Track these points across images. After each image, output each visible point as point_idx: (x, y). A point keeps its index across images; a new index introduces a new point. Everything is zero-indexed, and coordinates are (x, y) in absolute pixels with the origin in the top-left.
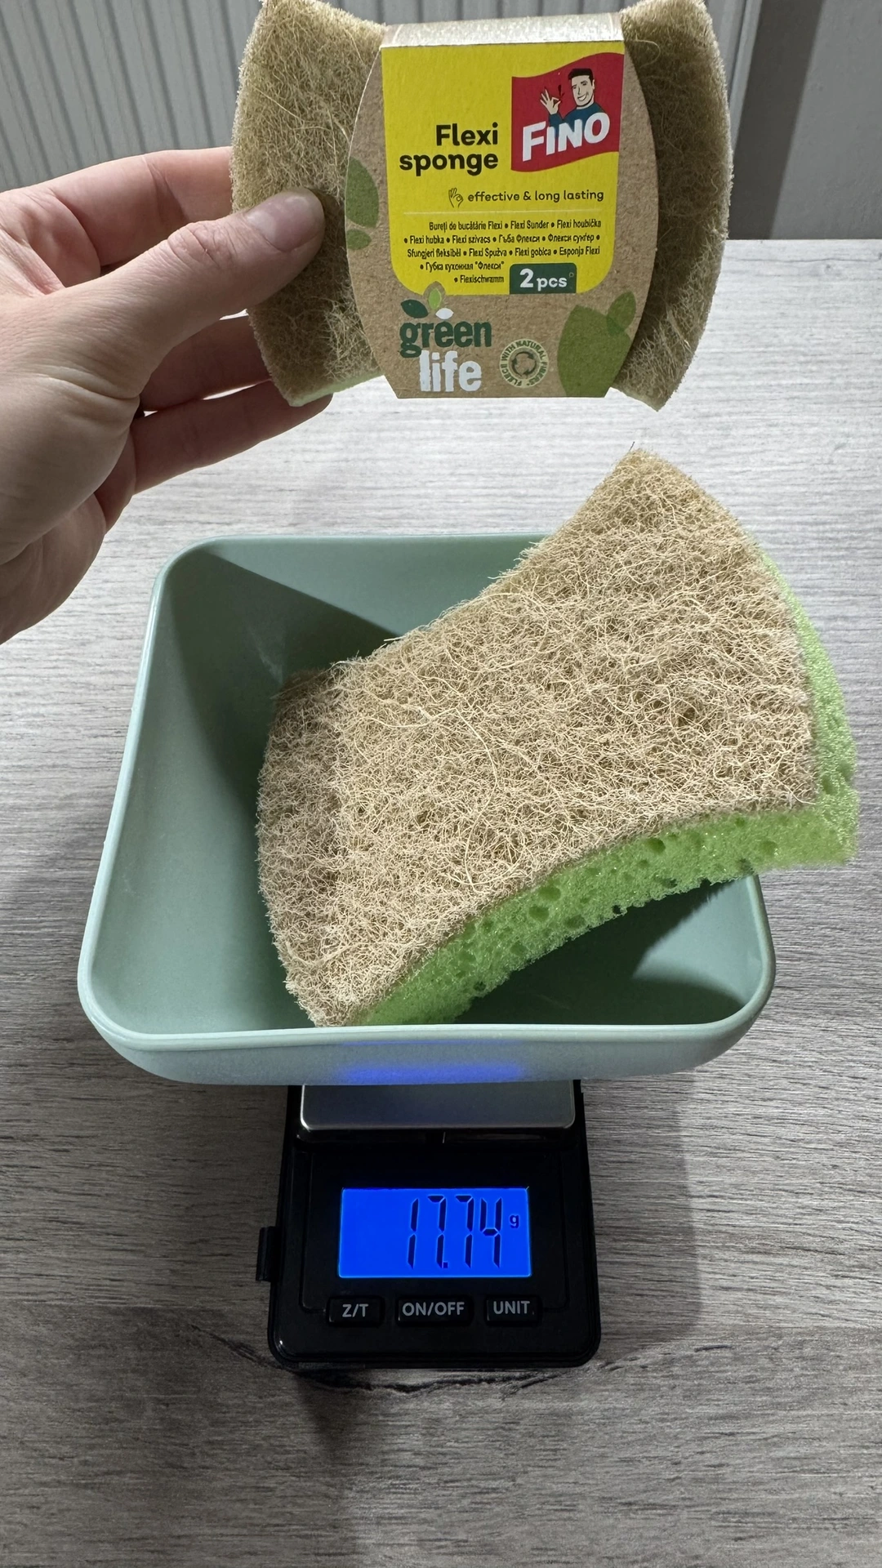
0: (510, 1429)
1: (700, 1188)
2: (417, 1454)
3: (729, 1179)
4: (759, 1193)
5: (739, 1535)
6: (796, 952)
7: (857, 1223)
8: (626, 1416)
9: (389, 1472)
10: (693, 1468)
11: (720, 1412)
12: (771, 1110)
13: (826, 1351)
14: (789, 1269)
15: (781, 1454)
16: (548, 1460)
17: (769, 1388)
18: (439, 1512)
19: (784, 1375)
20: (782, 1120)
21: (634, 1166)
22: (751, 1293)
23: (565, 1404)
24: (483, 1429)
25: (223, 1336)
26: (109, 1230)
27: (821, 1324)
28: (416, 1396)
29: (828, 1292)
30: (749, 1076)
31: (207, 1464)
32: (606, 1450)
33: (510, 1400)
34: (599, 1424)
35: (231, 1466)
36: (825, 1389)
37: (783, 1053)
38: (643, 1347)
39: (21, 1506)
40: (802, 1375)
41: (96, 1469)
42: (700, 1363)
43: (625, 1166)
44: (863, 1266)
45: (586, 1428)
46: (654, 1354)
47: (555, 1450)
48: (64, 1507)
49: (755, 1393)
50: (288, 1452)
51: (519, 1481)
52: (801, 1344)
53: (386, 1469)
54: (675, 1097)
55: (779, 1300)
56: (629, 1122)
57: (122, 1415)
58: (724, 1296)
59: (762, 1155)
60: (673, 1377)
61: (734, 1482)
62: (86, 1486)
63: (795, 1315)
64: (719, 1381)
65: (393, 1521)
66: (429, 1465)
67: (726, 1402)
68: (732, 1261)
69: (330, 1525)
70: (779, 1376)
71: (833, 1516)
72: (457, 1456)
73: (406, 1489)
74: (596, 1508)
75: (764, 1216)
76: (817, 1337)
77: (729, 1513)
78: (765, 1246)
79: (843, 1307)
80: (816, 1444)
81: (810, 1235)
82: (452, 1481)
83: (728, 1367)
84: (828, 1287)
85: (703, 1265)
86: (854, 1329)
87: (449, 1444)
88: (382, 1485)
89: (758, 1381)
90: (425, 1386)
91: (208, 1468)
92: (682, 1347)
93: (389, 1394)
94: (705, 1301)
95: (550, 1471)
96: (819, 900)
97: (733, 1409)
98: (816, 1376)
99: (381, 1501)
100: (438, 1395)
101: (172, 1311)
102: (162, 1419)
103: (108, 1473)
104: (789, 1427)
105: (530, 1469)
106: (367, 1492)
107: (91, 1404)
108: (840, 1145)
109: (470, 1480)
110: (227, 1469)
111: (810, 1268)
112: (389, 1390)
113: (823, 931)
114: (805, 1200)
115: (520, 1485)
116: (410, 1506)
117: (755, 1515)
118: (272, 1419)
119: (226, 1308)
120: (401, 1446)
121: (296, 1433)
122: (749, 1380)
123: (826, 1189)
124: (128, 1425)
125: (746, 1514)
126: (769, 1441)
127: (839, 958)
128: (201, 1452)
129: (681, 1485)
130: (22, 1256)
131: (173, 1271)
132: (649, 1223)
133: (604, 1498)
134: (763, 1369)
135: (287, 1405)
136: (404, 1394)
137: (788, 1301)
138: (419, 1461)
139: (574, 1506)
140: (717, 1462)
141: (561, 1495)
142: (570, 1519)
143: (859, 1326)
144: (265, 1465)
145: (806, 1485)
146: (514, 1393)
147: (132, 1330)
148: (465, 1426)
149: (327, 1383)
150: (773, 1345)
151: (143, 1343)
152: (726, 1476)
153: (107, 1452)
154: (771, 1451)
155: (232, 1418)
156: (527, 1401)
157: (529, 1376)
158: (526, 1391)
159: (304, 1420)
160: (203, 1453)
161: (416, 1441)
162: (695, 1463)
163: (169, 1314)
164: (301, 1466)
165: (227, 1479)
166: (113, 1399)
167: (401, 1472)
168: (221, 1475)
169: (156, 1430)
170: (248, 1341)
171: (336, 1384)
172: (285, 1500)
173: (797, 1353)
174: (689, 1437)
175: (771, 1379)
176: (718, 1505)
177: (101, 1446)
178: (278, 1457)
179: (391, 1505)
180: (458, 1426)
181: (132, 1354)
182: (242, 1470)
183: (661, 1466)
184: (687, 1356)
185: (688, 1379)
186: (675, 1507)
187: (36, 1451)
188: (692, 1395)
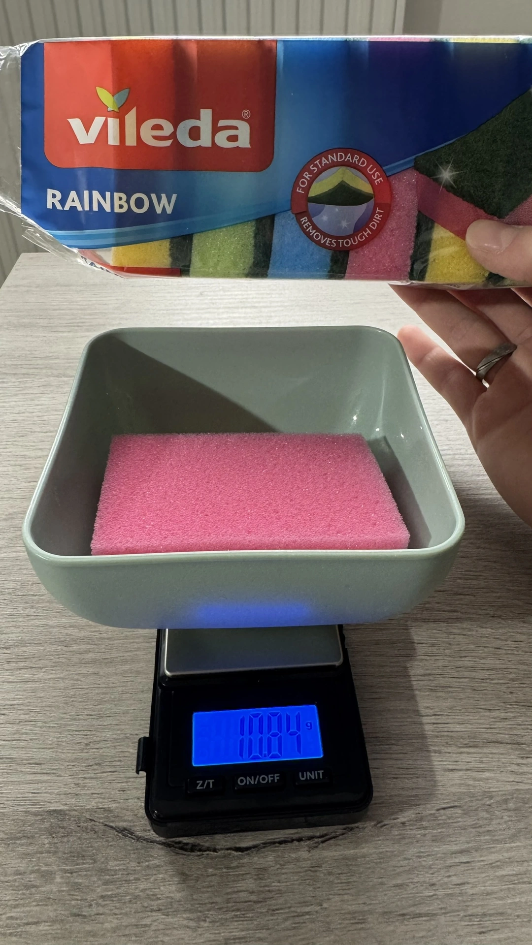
0: (316, 871)
1: (427, 711)
2: (252, 893)
3: (445, 704)
5: (481, 930)
8: (395, 856)
9: (232, 906)
10: (444, 887)
11: (459, 848)
12: (466, 663)
13: (521, 804)
14: (491, 756)
15: (504, 873)
16: (343, 890)
17: (488, 831)
18: (269, 932)
19: (498, 821)
20: (473, 669)
21: (383, 700)
22: (469, 772)
23: (352, 851)
24: (297, 872)
25: (111, 824)
26: (32, 761)
27: (517, 787)
28: (249, 854)
29: (519, 767)
31: (101, 912)
33: (313, 852)
34: (376, 863)
35: (117, 911)
36: (526, 828)
38: (401, 811)
40: (509, 821)
41: (18, 922)
42: (440, 818)
43: (376, 701)
45: (368, 866)
46: (407, 815)
47: (349, 882)
49: (480, 834)
50: (159, 899)
51: (325, 905)
52: (506, 801)
53: (230, 905)
54: (405, 659)
55: (487, 774)
56: (377, 675)
57: (38, 883)
58: (451, 775)
59: (464, 689)
61: (473, 894)
62: (11, 934)
63: (499, 784)
64: (455, 828)
65: (237, 941)
66: (260, 900)
67: (461, 842)
68: (454, 753)
70: (494, 822)
72: (279, 891)
73: (245, 917)
74: (380, 920)
75: (471, 724)
76: (515, 795)
77: (472, 915)
78: (474, 742)
81: (502, 734)
82: (277, 910)
83: (459, 819)
84: (518, 765)
85: (435, 757)
87: (273, 884)
88: (228, 916)
89: (480, 826)
90: (255, 847)
91: (101, 914)
92: (429, 809)
93: (230, 854)
94: (439, 778)
95: (346, 897)
97: (468, 845)
98: (519, 821)
99: (228, 928)
100: (263, 852)
101: (74, 810)
102: (67, 883)
103: (28, 924)
104: (506, 855)
105: (331, 896)
106: (217, 922)
107: (16, 878)
108: (513, 680)
109: (290, 907)
110: (116, 914)
111: (505, 754)
112: (229, 851)
115: (326, 908)
116: (248, 929)
117: (491, 915)
118: (147, 877)
119: (113, 806)
120: (240, 889)
121: (165, 885)
122: (474, 826)
123: (508, 706)
124: (43, 889)
125: (484, 915)
126: (494, 865)
128: (97, 904)
129: (437, 899)
131: (76, 784)
133: (387, 912)
134: (486, 819)
135: (158, 866)
136: (240, 853)
137: (493, 775)
138: (253, 898)
139: (365, 919)
140: (459, 882)
141: (355, 913)
142: (362, 929)
144: (144, 909)
145: (523, 892)
146: (316, 847)
147: (47, 825)
148: (284, 871)
149: (186, 850)
150: (488, 803)
151: (55, 833)
152: (468, 890)
153: (28, 909)
154: (495, 872)
155: (118, 878)
156: (325, 852)
157: (326, 835)
158: (324, 845)
159: (170, 876)
160: (98, 904)
161: (250, 884)
162: (446, 883)
163: (73, 813)
164: (168, 909)
165: (115, 921)
166: (32, 872)
167: (241, 906)
168: (110, 918)
169: (63, 891)
170: (130, 826)
171: (192, 850)
172: (158, 932)
173: (504, 807)
174: (439, 867)
175: (489, 825)
176: (465, 910)
177: (23, 905)
178: (152, 903)
179: (235, 930)
180: (279, 871)
181: (46, 841)
182: (126, 914)
183: (422, 888)
184: (431, 814)
185: (434, 829)
186: (436, 914)
188: (438, 839)
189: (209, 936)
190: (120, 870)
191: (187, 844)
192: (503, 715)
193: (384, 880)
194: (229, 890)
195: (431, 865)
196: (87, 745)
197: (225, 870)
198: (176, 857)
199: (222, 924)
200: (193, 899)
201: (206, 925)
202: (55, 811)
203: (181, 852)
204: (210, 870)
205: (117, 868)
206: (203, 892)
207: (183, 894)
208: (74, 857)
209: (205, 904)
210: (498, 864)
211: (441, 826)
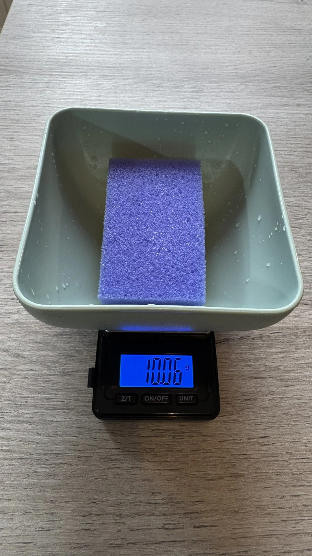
5: (286, 385)
8: (248, 352)
10: (271, 367)
11: (279, 351)
14: (300, 310)
15: (300, 362)
17: (295, 344)
19: (300, 340)
38: (252, 333)
39: (43, 381)
40: (305, 340)
41: (68, 370)
42: (271, 337)
45: (235, 356)
46: (256, 335)
48: (58, 381)
49: (290, 345)
52: (305, 331)
55: (297, 319)
57: (75, 354)
60: (264, 341)
61: (284, 370)
62: (65, 375)
63: (303, 323)
64: (278, 342)
67: (281, 348)
70: (298, 340)
74: (239, 379)
76: (310, 329)
77: (283, 379)
81: (306, 300)
83: (281, 338)
89: (291, 342)
92: (266, 333)
97: (284, 350)
103: (73, 371)
104: (302, 355)
107: (64, 352)
111: (307, 310)
117: (291, 379)
122: (288, 342)
124: (78, 357)
125: (289, 379)
129: (268, 371)
133: (243, 376)
134: (294, 339)
137: (300, 319)
140: (278, 365)
141: (228, 375)
145: (308, 371)
150: (296, 332)
151: (81, 333)
152: (282, 369)
153: (72, 365)
154: (295, 362)
162: (272, 365)
166: (72, 350)
169: (88, 359)
174: (269, 358)
175: (295, 342)
177: (69, 364)
181: (78, 337)
183: (260, 367)
184: (267, 335)
185: (268, 342)
186: (266, 378)
187: (46, 365)
188: (270, 346)
192: (308, 291)
193: (242, 363)
208: (92, 344)
210: (298, 358)
211: (272, 340)
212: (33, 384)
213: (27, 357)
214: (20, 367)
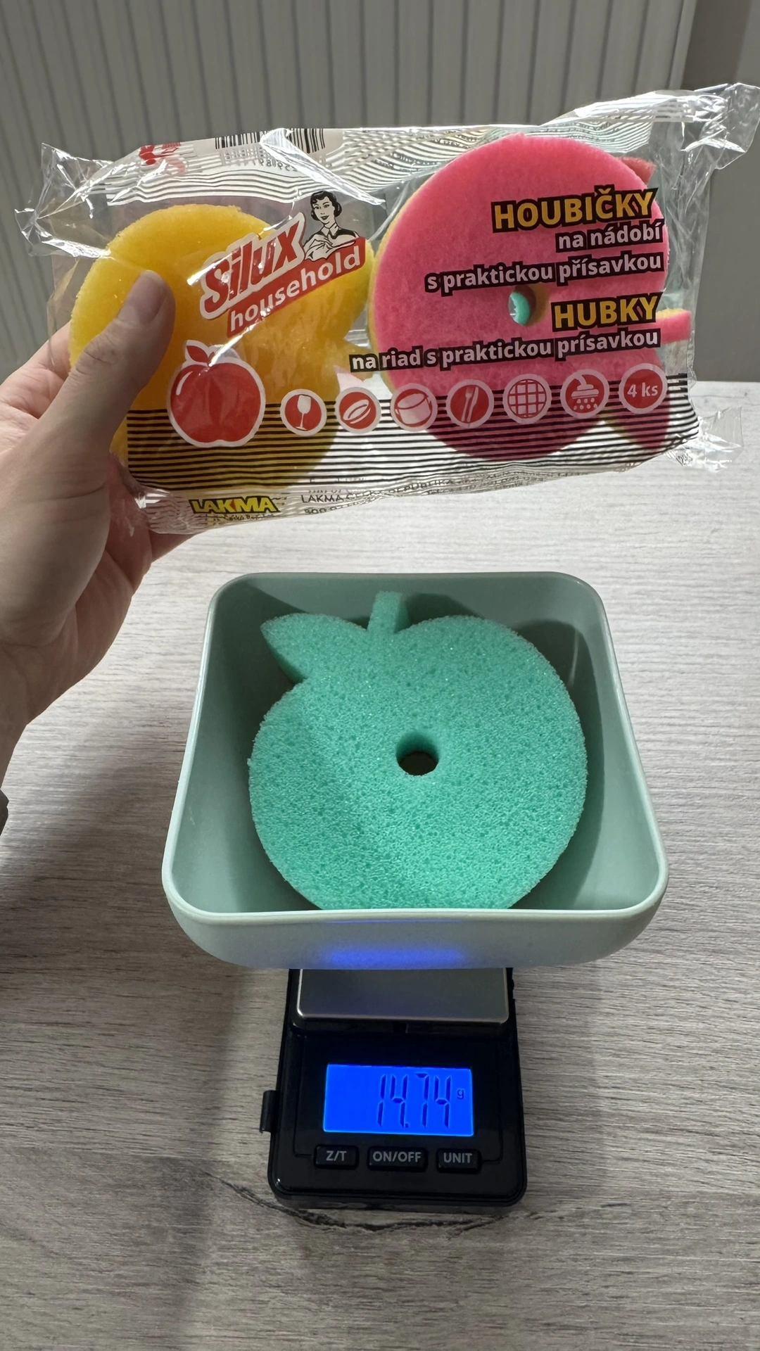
0: (455, 1263)
1: (606, 1081)
2: (382, 1279)
3: (628, 1075)
4: (653, 1085)
6: (682, 904)
7: (730, 1112)
8: (547, 1255)
9: (359, 1292)
10: (599, 1298)
11: (622, 1255)
12: (662, 1023)
13: (704, 1211)
14: (675, 1147)
15: (670, 1290)
16: (484, 1288)
17: (660, 1239)
18: (397, 1325)
19: (673, 1228)
20: (670, 1031)
21: (554, 1062)
22: (646, 1163)
23: (498, 1244)
24: (433, 1262)
25: (230, 1182)
26: (143, 1097)
27: (701, 1189)
28: (381, 1234)
29: (707, 1164)
30: (645, 996)
31: (215, 1281)
32: (531, 1281)
33: (454, 1240)
34: (525, 1262)
35: (231, 1282)
36: (705, 1240)
37: (672, 980)
38: (561, 1202)
39: (68, 1308)
40: (687, 1229)
41: (127, 1281)
42: (605, 1216)
43: (546, 1062)
44: (733, 1146)
45: (515, 1263)
46: (569, 1208)
47: (490, 1280)
48: (102, 1309)
49: (649, 1241)
50: (279, 1274)
51: (462, 1303)
52: (686, 1204)
53: (356, 1290)
54: (588, 1010)
55: (669, 1169)
56: (551, 1028)
57: (148, 1239)
58: (625, 1165)
59: (654, 1057)
60: (584, 1226)
61: (632, 1311)
63: (680, 1182)
64: (620, 1231)
65: (361, 1331)
66: (390, 1288)
67: (626, 1248)
68: (631, 1138)
69: (311, 1332)
70: (668, 1228)
71: (711, 1341)
72: (413, 1282)
73: (372, 1306)
74: (521, 1327)
75: (657, 1104)
76: (698, 1200)
77: (627, 1335)
78: (658, 1127)
79: (719, 1177)
80: (698, 1283)
81: (693, 1120)
82: (408, 1301)
83: (627, 1221)
84: (707, 1161)
85: (608, 1140)
86: (728, 1194)
87: (406, 1272)
88: (353, 1302)
89: (651, 1232)
90: (389, 1226)
91: (215, 1284)
92: (592, 1205)
93: (359, 1232)
94: (610, 1168)
95: (486, 1296)
96: (699, 865)
97: (632, 1254)
98: (697, 1230)
99: (352, 1315)
100: (397, 1234)
101: (191, 1161)
102: (179, 1244)
103: (137, 1285)
104: (676, 1269)
105: (470, 1294)
106: (341, 1307)
107: (124, 1231)
108: (716, 1051)
109: (423, 1300)
110: (231, 1285)
111: (693, 1146)
112: (359, 1228)
113: (702, 889)
114: (687, 1093)
115: (462, 1306)
116: (374, 1320)
117: (648, 1337)
118: (267, 1248)
119: (232, 1159)
120: (368, 1272)
121: (286, 1259)
122: (644, 1231)
123: (706, 1085)
124: (154, 1247)
125: (642, 1336)
126: (661, 1279)
127: (715, 909)
128: (210, 1271)
129: (591, 1311)
130: (75, 1114)
131: (192, 1130)
132: (565, 1107)
133: (528, 1319)
134: (656, 1223)
135: (280, 1236)
136: (371, 1232)
137: (676, 1171)
138: (382, 1285)
139: (504, 1324)
140: (619, 1294)
141: (494, 1316)
142: (501, 1335)
143: (731, 1192)
144: (261, 1283)
145: (689, 1315)
146: (458, 1235)
147: (159, 1174)
148: (419, 1258)
149: (311, 1221)
150: (664, 1204)
151: (167, 1185)
152: (626, 1306)
153: (138, 1268)
154: (661, 1288)
155: (235, 1245)
156: (468, 1241)
157: (470, 1221)
158: (467, 1233)
159: (293, 1249)
160: (212, 1272)
161: (380, 1268)
162: (601, 1294)
163: (188, 1163)
164: (289, 1285)
165: (230, 1293)
166: (143, 1227)
167: (367, 1292)
168: (225, 1289)
169: (175, 1252)
170: (250, 1186)
171: (318, 1222)
172: (276, 1311)
173: (682, 1211)
174: (597, 1274)
175: (662, 1231)
176: (619, 1328)
177: (132, 1263)
178: (271, 1277)
179: (359, 1318)
180: (413, 1258)
181: (158, 1193)
182: (242, 1287)
183: (574, 1296)
184: (595, 1211)
185: (598, 1229)
186: (585, 1329)
187: (81, 1264)
188: (599, 1241)
189: (331, 1321)
190: (237, 1236)
191: (312, 1214)
192: (697, 1096)
194: (356, 1273)
195: (588, 1271)
196: (205, 1083)
197: (353, 1250)
198: (300, 1228)
199: (346, 1311)
200: (317, 1279)
201: (327, 1309)
202: (168, 1159)
203: (306, 1222)
204: (337, 1248)
205: (235, 1233)
206: (328, 1272)
207: (306, 1271)
208: (187, 1215)
209: (329, 1285)
210: (666, 1278)
211: (605, 1226)
212: (44, 1314)
213: (41, 1241)
214: (21, 1267)
